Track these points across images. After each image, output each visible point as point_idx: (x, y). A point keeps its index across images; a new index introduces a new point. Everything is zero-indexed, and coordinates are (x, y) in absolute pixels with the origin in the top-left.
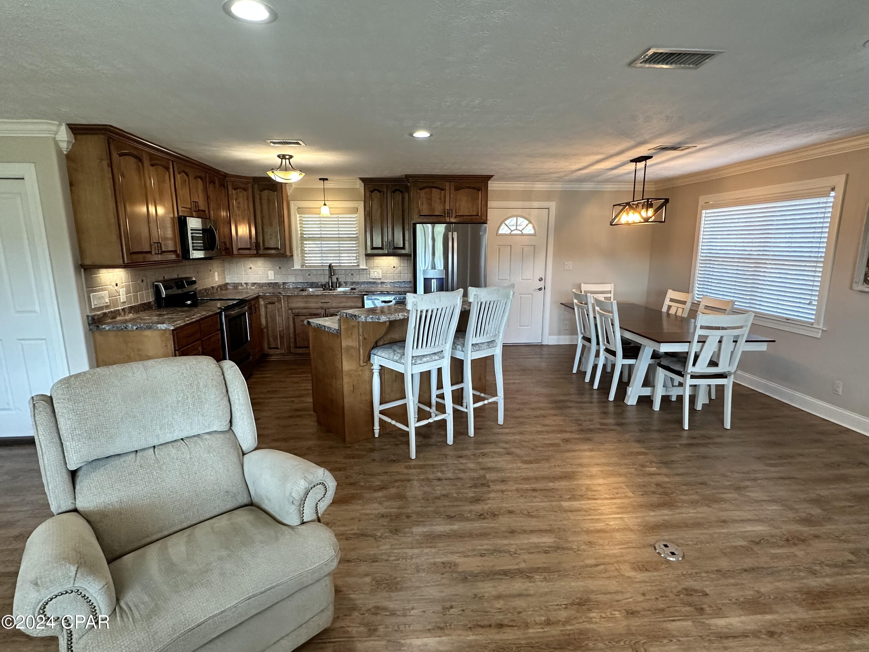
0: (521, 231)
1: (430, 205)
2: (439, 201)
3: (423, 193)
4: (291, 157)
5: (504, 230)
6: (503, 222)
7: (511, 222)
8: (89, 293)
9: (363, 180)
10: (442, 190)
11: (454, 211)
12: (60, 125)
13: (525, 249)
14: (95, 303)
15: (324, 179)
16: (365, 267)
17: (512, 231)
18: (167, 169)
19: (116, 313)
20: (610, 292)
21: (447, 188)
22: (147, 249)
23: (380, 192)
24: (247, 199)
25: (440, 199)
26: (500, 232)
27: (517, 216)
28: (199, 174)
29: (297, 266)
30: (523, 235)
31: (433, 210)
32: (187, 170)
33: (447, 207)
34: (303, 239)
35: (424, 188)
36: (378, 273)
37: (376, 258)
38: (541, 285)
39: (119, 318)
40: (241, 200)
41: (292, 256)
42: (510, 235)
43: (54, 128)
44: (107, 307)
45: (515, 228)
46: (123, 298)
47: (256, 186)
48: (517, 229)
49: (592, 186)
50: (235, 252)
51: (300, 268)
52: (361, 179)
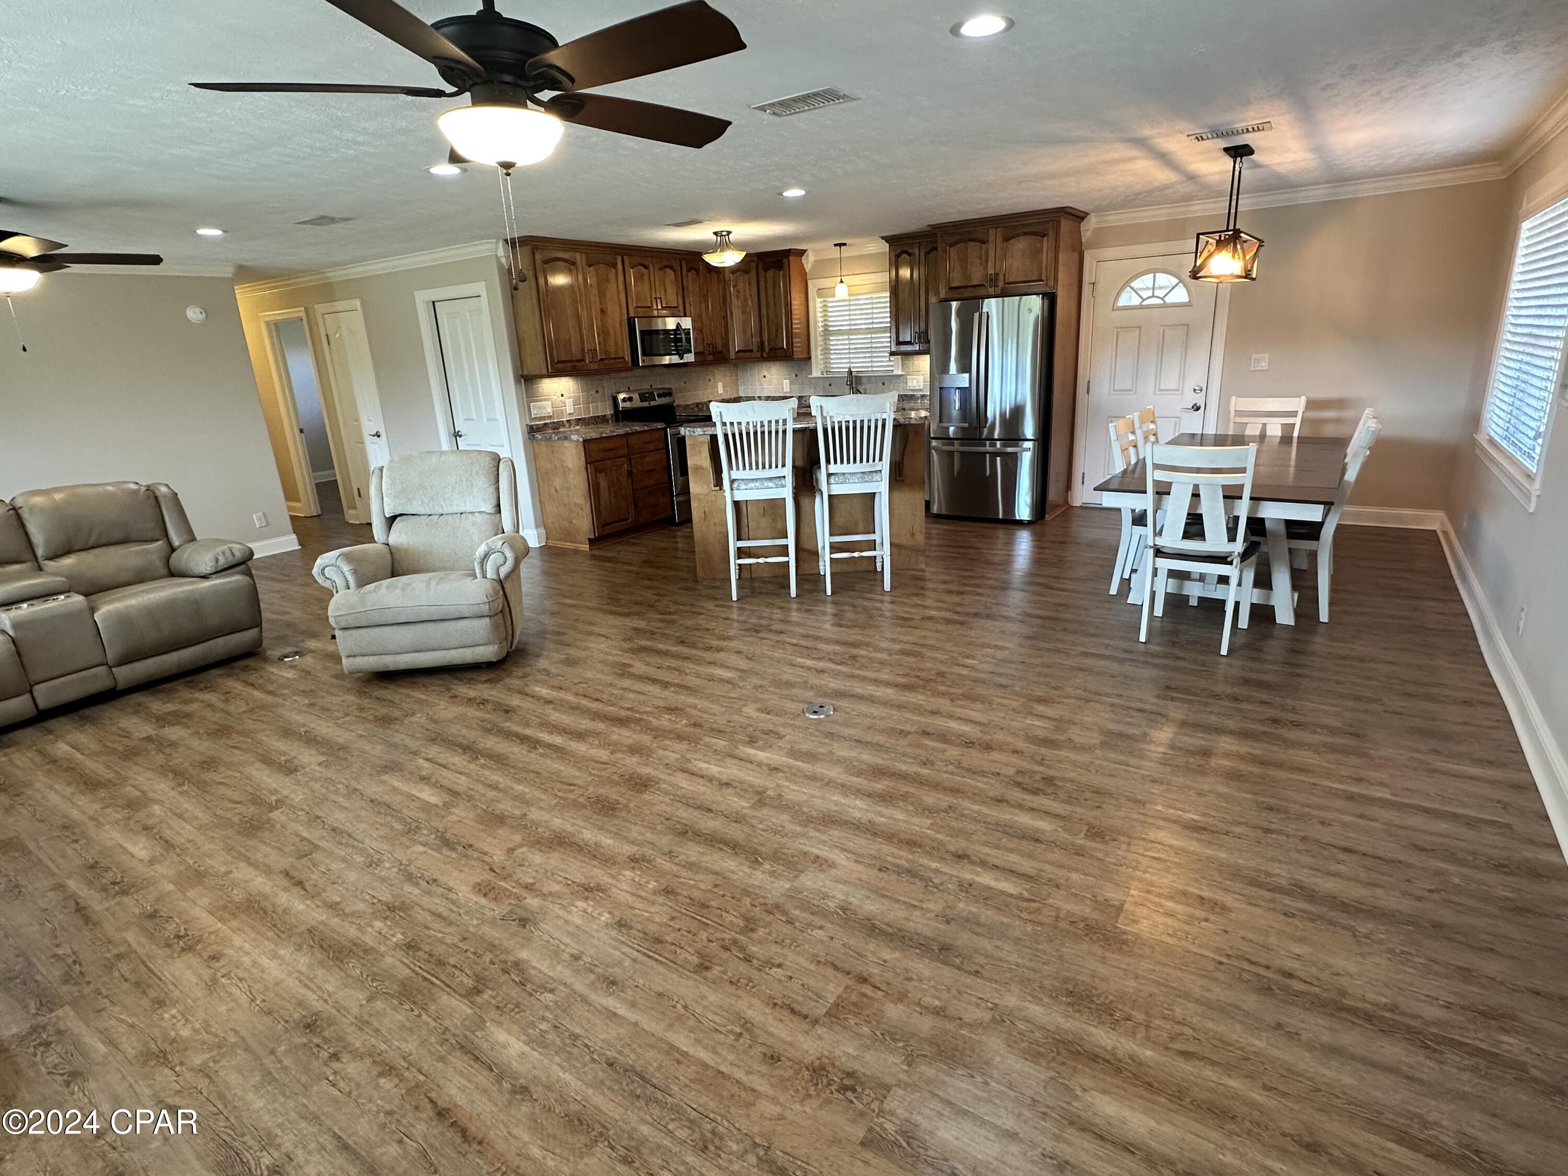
0: (1162, 299)
1: (964, 269)
2: (978, 261)
3: (953, 252)
4: (729, 233)
5: (1128, 299)
6: (1127, 284)
7: (1146, 281)
8: (529, 402)
9: (887, 239)
10: (984, 242)
11: (1001, 276)
12: (497, 242)
13: (1167, 332)
14: (534, 413)
15: (840, 245)
16: (900, 373)
17: (1144, 300)
18: (614, 266)
19: (561, 424)
20: (1294, 414)
21: (992, 238)
22: (579, 357)
23: (910, 255)
24: (750, 284)
25: (980, 258)
26: (1122, 302)
27: (1154, 271)
28: (665, 263)
29: (816, 373)
30: (1165, 306)
31: (969, 277)
32: (646, 263)
33: (991, 271)
34: (827, 332)
35: (956, 243)
36: (918, 382)
37: (916, 357)
38: (1199, 399)
39: (562, 430)
40: (741, 286)
41: (810, 358)
42: (1140, 307)
43: (493, 246)
44: (550, 417)
45: (1150, 293)
46: (569, 409)
47: (761, 265)
48: (1153, 296)
49: (1324, 192)
50: (733, 356)
51: (819, 375)
52: (883, 238)
